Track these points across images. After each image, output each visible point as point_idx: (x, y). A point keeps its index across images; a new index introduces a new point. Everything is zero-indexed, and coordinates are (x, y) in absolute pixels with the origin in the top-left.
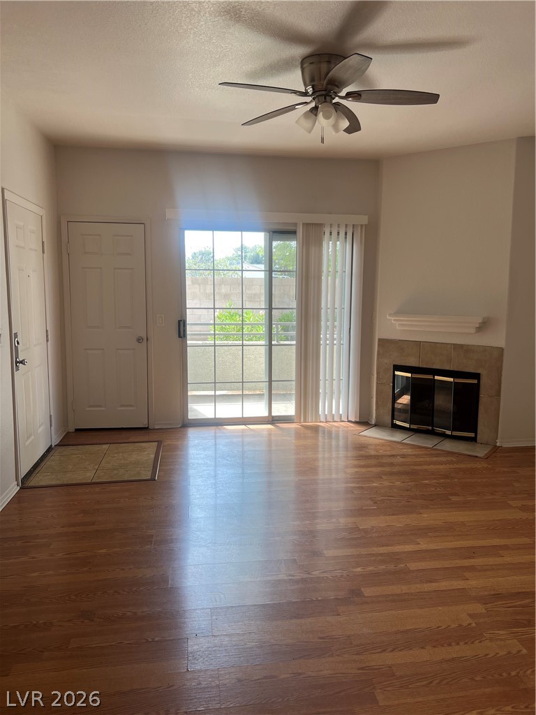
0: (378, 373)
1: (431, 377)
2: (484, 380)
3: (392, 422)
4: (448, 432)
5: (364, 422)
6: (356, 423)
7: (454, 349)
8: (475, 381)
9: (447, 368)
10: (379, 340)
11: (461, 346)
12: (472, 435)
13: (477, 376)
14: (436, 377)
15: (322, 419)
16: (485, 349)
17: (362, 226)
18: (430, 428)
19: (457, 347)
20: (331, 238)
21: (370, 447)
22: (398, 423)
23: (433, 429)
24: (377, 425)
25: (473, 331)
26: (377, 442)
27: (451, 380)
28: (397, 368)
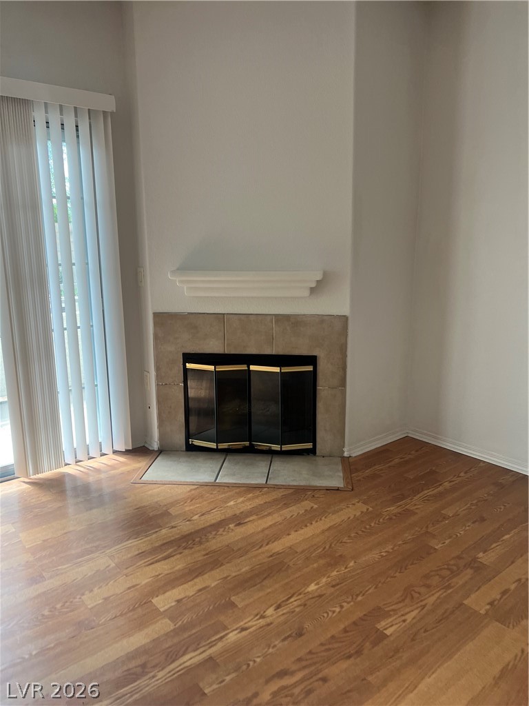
0: (158, 369)
1: (244, 367)
2: (323, 366)
3: (187, 442)
4: (276, 447)
5: (139, 450)
6: (127, 452)
7: (277, 321)
8: (310, 368)
9: (267, 351)
10: (156, 315)
11: (287, 318)
12: (309, 446)
13: (312, 360)
14: (253, 368)
15: (69, 458)
16: (322, 319)
17: (105, 113)
18: (247, 443)
19: (280, 319)
20: (48, 134)
21: (173, 511)
22: (197, 443)
23: (253, 445)
24: (164, 450)
25: (307, 293)
26: (181, 492)
27: (277, 370)
28: (188, 358)
